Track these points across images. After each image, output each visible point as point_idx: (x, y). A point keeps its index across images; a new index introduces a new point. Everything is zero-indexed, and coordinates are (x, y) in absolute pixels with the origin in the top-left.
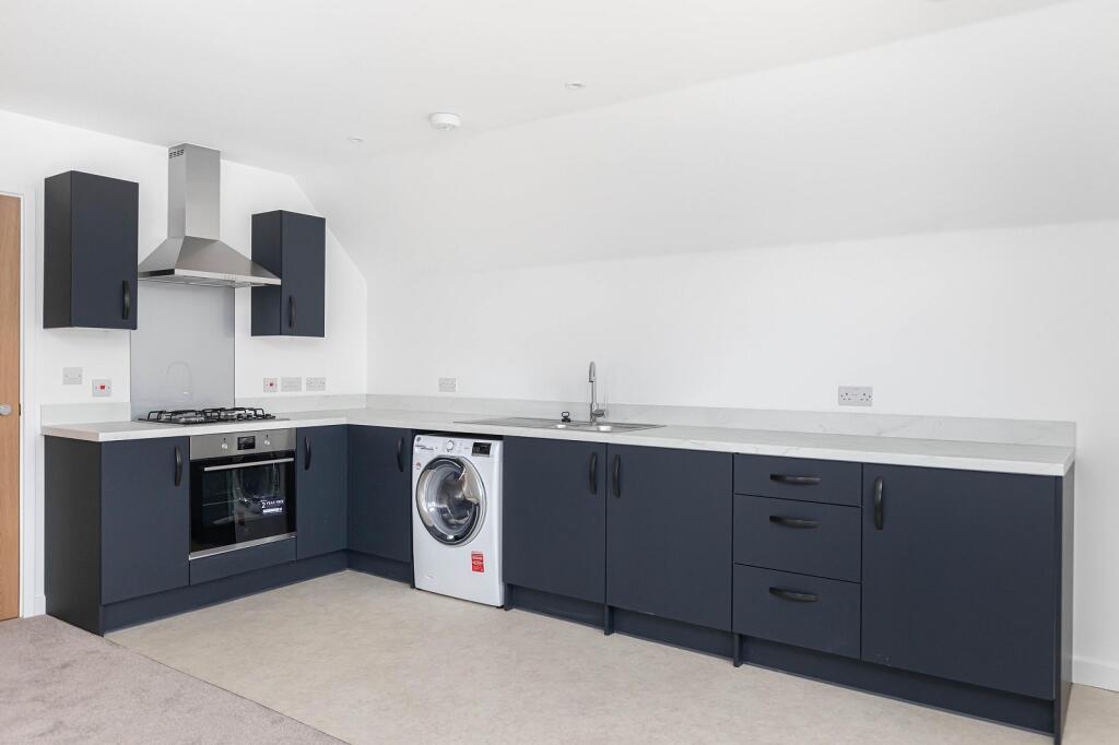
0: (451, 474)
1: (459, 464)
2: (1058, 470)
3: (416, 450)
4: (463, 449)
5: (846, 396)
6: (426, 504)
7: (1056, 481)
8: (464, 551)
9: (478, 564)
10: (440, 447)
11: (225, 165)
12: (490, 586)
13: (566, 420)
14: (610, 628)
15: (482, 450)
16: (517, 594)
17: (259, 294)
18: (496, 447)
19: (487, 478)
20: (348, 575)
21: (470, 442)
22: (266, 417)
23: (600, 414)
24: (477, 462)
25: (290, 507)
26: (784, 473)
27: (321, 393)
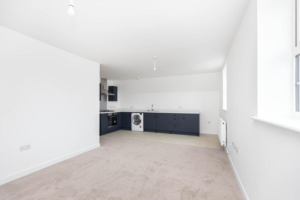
0: (137, 117)
1: (138, 116)
2: (199, 113)
3: (132, 114)
4: (138, 114)
5: (179, 107)
6: (133, 121)
7: (199, 114)
8: (139, 126)
9: (140, 127)
10: (135, 114)
11: (108, 81)
12: (142, 129)
13: (149, 111)
14: (156, 132)
15: (141, 114)
16: (145, 130)
17: (109, 96)
18: (143, 114)
19: (142, 117)
20: (121, 130)
21: (139, 113)
22: (114, 111)
23: (153, 110)
24: (140, 115)
25: (116, 122)
26: (175, 115)
27: (115, 108)
